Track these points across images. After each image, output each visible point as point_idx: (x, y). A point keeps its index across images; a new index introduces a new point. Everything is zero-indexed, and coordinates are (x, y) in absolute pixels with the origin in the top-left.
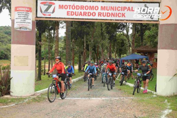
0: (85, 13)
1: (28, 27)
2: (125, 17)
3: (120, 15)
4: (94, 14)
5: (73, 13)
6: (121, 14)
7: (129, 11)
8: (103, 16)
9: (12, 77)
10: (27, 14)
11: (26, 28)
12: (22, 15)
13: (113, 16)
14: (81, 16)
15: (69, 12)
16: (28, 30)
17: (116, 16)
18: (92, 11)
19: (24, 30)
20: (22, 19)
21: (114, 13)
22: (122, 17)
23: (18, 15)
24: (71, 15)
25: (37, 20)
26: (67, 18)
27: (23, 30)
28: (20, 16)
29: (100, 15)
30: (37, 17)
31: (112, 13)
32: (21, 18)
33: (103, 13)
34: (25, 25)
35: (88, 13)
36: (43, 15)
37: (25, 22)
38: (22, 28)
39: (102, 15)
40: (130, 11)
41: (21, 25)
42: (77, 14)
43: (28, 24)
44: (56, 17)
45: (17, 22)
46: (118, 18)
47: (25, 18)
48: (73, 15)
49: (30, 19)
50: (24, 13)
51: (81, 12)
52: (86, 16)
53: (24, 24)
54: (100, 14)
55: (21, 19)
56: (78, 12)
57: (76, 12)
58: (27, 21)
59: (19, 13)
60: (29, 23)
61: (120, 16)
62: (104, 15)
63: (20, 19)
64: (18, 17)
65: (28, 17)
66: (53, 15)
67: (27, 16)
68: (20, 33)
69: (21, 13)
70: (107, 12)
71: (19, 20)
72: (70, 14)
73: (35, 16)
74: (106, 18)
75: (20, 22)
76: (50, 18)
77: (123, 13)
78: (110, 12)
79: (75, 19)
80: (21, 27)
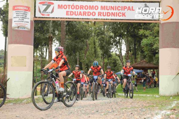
0: (85, 13)
1: (26, 26)
2: (125, 16)
4: (93, 14)
5: (72, 13)
6: (121, 13)
7: (129, 10)
8: (103, 15)
9: (9, 79)
10: (26, 13)
11: (24, 28)
13: (113, 15)
14: (80, 15)
15: (68, 12)
16: (26, 29)
17: (116, 16)
18: (91, 11)
19: (23, 29)
20: (21, 18)
21: (114, 13)
23: (16, 14)
24: (71, 15)
25: (35, 21)
26: (66, 18)
27: (21, 29)
28: (18, 15)
30: (35, 17)
31: (112, 13)
32: (19, 17)
33: (103, 13)
35: (88, 12)
36: (41, 15)
37: (23, 21)
38: (20, 27)
39: (102, 15)
41: (19, 24)
42: (76, 14)
43: (26, 23)
44: (55, 17)
45: (14, 21)
46: (118, 18)
47: (24, 17)
49: (29, 19)
50: (22, 12)
51: (80, 12)
52: (86, 15)
53: (22, 23)
54: (100, 14)
55: (19, 18)
56: (78, 12)
57: (75, 12)
58: (25, 20)
59: (17, 12)
62: (104, 14)
64: (16, 16)
65: (26, 16)
66: (51, 15)
68: (18, 32)
69: (19, 12)
70: (107, 11)
71: (17, 19)
72: (69, 14)
73: (34, 16)
74: (106, 17)
75: (18, 21)
76: (49, 18)
77: (124, 13)
78: (110, 11)
79: (75, 19)
80: (19, 26)
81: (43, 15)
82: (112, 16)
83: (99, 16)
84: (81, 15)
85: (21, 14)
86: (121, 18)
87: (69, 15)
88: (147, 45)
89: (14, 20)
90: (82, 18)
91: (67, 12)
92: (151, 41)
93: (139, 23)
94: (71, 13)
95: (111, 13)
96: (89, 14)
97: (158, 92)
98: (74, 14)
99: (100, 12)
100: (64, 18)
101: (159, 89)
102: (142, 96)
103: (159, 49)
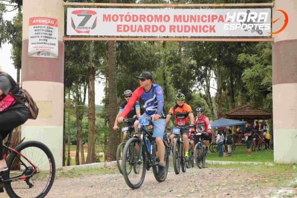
0: (147, 27)
1: (52, 51)
2: (214, 31)
3: (206, 29)
4: (162, 29)
5: (127, 28)
6: (207, 27)
7: (221, 22)
8: (178, 31)
9: (25, 138)
10: (51, 30)
11: (49, 54)
12: (42, 32)
13: (194, 31)
14: (140, 31)
15: (120, 27)
16: (51, 56)
17: (200, 31)
18: (159, 24)
19: (45, 57)
20: (42, 38)
21: (197, 26)
22: (210, 32)
23: (35, 30)
24: (124, 31)
25: (66, 42)
26: (117, 37)
27: (43, 56)
28: (37, 34)
29: (172, 31)
30: (66, 35)
31: (193, 26)
32: (40, 35)
33: (178, 26)
34: (46, 47)
35: (153, 26)
36: (76, 32)
37: (46, 42)
38: (41, 53)
39: (176, 29)
40: (223, 21)
41: (39, 47)
42: (134, 29)
43: (52, 46)
44: (99, 35)
45: (32, 43)
46: (203, 34)
47: (46, 35)
48: (127, 31)
49: (56, 38)
50: (45, 27)
51: (140, 26)
52: (149, 31)
54: (172, 28)
55: (40, 38)
56: (136, 26)
57: (132, 26)
58: (49, 41)
59: (36, 27)
60: (53, 44)
61: (207, 31)
62: (180, 29)
63: (38, 39)
64: (34, 35)
65: (51, 35)
66: (93, 33)
67: (51, 33)
68: (38, 61)
69: (40, 29)
70: (184, 24)
71: (36, 40)
72: (122, 29)
73: (63, 34)
74: (183, 34)
75: (38, 43)
76: (89, 37)
77: (212, 26)
78: (190, 24)
79: (132, 37)
80: (39, 50)
81: (79, 32)
82: (192, 31)
83: (170, 31)
84: (142, 31)
85: (43, 30)
86: (208, 34)
87: (121, 31)
88: (251, 79)
89: (31, 41)
90: (143, 36)
91: (118, 26)
92: (258, 72)
93: (237, 42)
94: (124, 28)
95: (191, 27)
96: (155, 29)
97: (271, 158)
98: (130, 30)
99: (173, 26)
100: (113, 37)
101: (273, 152)
102: (246, 165)
103: (271, 84)
